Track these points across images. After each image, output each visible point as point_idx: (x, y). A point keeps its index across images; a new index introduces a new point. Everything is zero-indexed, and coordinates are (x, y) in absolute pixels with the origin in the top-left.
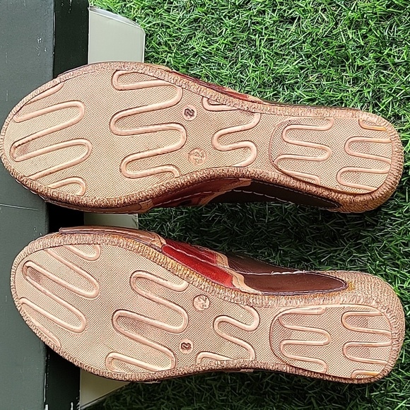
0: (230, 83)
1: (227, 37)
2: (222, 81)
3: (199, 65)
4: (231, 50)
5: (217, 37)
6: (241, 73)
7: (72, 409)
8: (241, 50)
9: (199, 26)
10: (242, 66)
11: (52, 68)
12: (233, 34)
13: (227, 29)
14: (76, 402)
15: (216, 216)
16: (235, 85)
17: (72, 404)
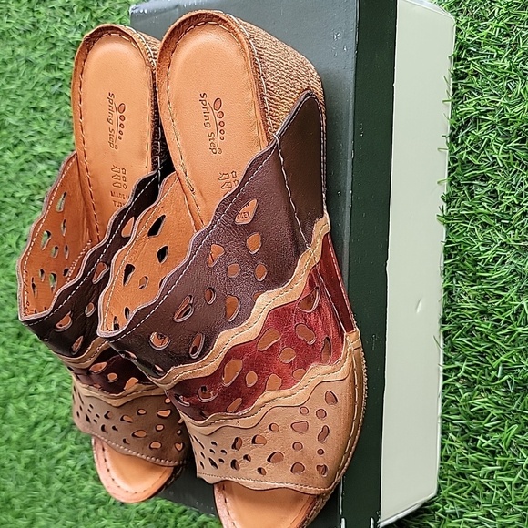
0: (509, 78)
1: (501, 19)
2: (497, 77)
3: (465, 59)
4: (508, 35)
5: (487, 20)
6: (524, 63)
7: (372, 527)
8: (521, 34)
9: (462, 11)
10: (524, 53)
11: (354, 72)
12: (509, 14)
13: (500, 9)
14: (377, 518)
15: (499, 256)
16: (515, 80)
17: (372, 520)
